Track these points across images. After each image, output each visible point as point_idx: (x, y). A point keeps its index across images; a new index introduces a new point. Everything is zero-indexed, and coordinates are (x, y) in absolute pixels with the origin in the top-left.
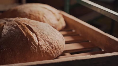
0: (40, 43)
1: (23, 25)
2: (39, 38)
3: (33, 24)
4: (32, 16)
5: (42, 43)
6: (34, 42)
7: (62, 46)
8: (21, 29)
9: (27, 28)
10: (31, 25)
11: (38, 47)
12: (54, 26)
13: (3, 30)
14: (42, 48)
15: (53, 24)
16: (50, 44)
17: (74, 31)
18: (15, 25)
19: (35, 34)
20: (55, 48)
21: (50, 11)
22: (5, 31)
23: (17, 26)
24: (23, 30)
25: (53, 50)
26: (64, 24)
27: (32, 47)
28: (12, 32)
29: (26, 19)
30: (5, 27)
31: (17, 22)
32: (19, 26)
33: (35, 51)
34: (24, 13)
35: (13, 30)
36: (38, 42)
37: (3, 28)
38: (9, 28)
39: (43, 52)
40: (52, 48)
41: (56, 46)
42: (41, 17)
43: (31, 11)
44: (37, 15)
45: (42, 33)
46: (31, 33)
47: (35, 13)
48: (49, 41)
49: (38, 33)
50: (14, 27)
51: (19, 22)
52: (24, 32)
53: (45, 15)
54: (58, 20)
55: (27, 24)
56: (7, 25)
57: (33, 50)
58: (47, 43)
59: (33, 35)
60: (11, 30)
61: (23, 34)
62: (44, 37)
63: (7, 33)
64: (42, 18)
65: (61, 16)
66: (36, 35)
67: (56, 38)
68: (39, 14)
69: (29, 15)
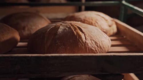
0: (87, 41)
1: (75, 26)
2: (87, 37)
3: (83, 26)
4: (86, 21)
5: (89, 42)
6: (82, 40)
7: (107, 46)
8: (73, 29)
9: (78, 29)
10: (82, 27)
11: (85, 44)
12: (105, 31)
13: (59, 29)
14: (88, 45)
15: (104, 29)
16: (96, 43)
17: (125, 37)
18: (68, 26)
19: (83, 34)
20: (100, 47)
21: (103, 17)
22: (60, 30)
23: (70, 27)
24: (74, 30)
25: (98, 48)
26: (115, 30)
27: (80, 44)
28: (65, 31)
29: (79, 22)
30: (61, 27)
31: (71, 24)
32: (71, 27)
33: (82, 47)
34: (80, 18)
35: (66, 30)
36: (85, 40)
37: (59, 28)
38: (64, 28)
39: (89, 49)
40: (97, 46)
41: (101, 45)
42: (94, 22)
43: (86, 17)
44: (91, 21)
45: (89, 34)
46: (81, 33)
47: (89, 19)
48: (95, 40)
49: (86, 33)
50: (68, 28)
51: (72, 24)
52: (75, 32)
53: (97, 21)
54: (110, 26)
55: (79, 26)
56: (63, 26)
57: (80, 46)
58: (93, 42)
59: (82, 35)
60: (65, 29)
61: (74, 33)
62: (91, 37)
63: (62, 32)
64: (95, 24)
65: (114, 23)
66: (85, 35)
67: (102, 39)
68: (92, 20)
69: (83, 20)
